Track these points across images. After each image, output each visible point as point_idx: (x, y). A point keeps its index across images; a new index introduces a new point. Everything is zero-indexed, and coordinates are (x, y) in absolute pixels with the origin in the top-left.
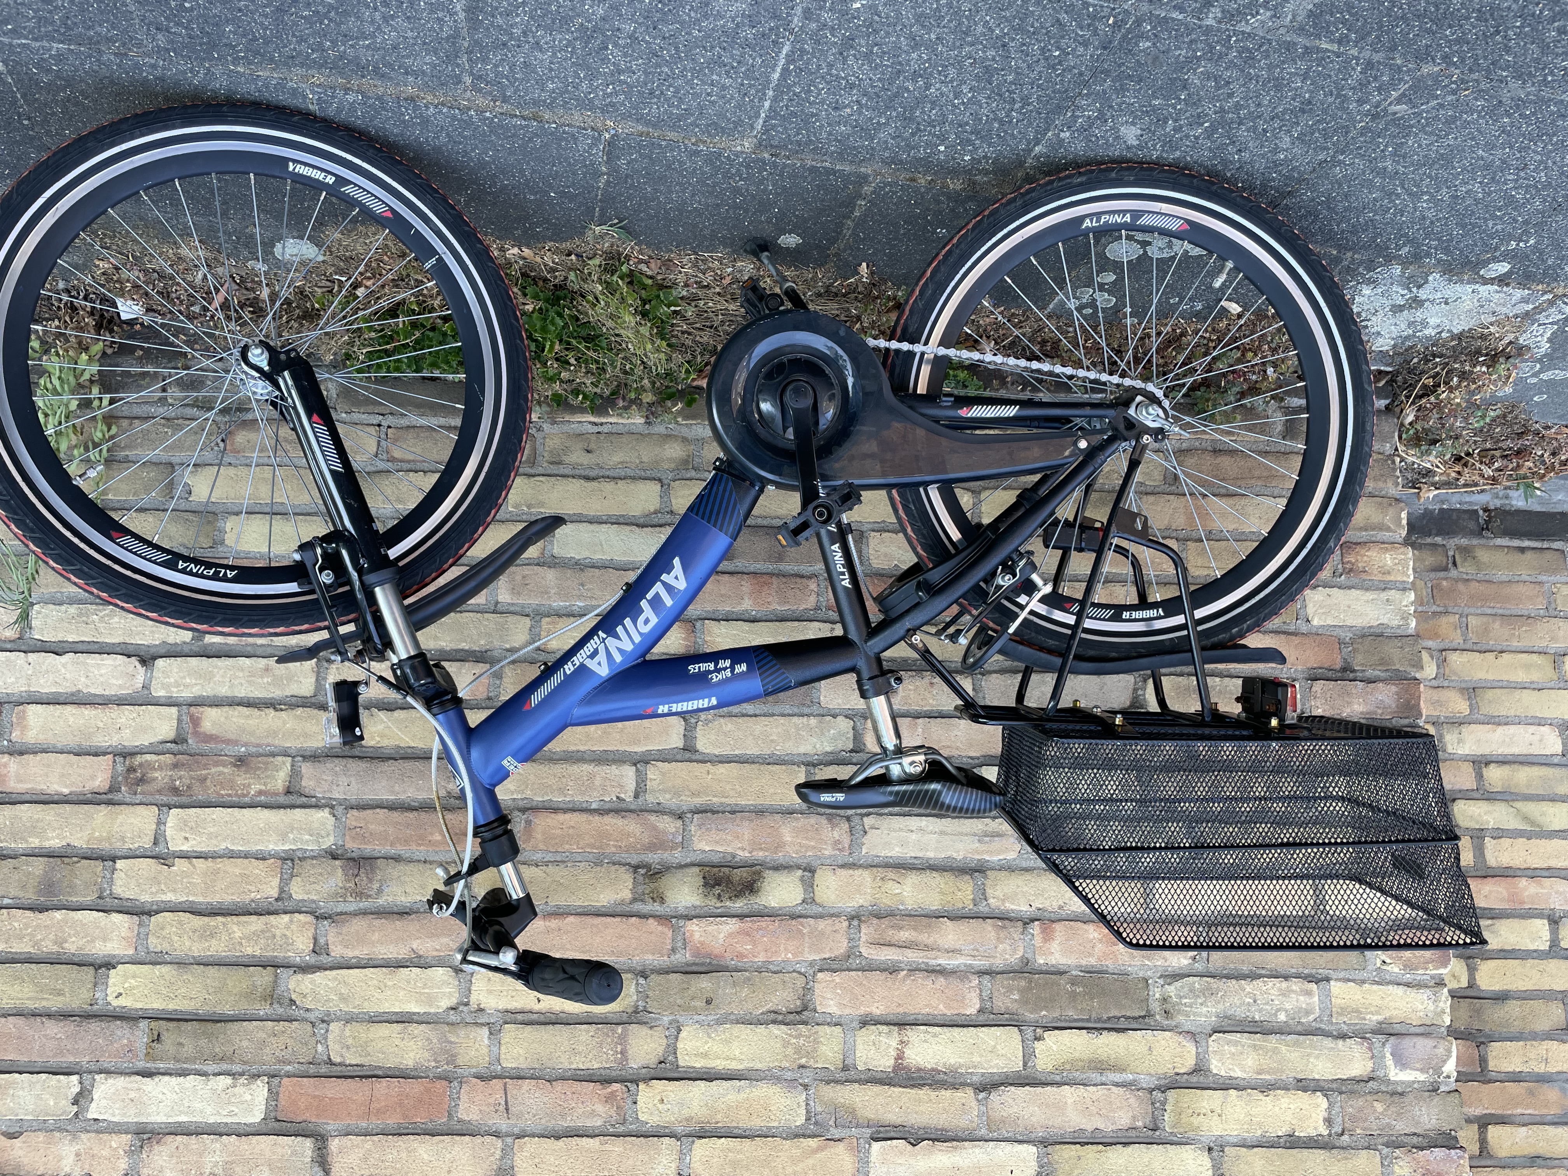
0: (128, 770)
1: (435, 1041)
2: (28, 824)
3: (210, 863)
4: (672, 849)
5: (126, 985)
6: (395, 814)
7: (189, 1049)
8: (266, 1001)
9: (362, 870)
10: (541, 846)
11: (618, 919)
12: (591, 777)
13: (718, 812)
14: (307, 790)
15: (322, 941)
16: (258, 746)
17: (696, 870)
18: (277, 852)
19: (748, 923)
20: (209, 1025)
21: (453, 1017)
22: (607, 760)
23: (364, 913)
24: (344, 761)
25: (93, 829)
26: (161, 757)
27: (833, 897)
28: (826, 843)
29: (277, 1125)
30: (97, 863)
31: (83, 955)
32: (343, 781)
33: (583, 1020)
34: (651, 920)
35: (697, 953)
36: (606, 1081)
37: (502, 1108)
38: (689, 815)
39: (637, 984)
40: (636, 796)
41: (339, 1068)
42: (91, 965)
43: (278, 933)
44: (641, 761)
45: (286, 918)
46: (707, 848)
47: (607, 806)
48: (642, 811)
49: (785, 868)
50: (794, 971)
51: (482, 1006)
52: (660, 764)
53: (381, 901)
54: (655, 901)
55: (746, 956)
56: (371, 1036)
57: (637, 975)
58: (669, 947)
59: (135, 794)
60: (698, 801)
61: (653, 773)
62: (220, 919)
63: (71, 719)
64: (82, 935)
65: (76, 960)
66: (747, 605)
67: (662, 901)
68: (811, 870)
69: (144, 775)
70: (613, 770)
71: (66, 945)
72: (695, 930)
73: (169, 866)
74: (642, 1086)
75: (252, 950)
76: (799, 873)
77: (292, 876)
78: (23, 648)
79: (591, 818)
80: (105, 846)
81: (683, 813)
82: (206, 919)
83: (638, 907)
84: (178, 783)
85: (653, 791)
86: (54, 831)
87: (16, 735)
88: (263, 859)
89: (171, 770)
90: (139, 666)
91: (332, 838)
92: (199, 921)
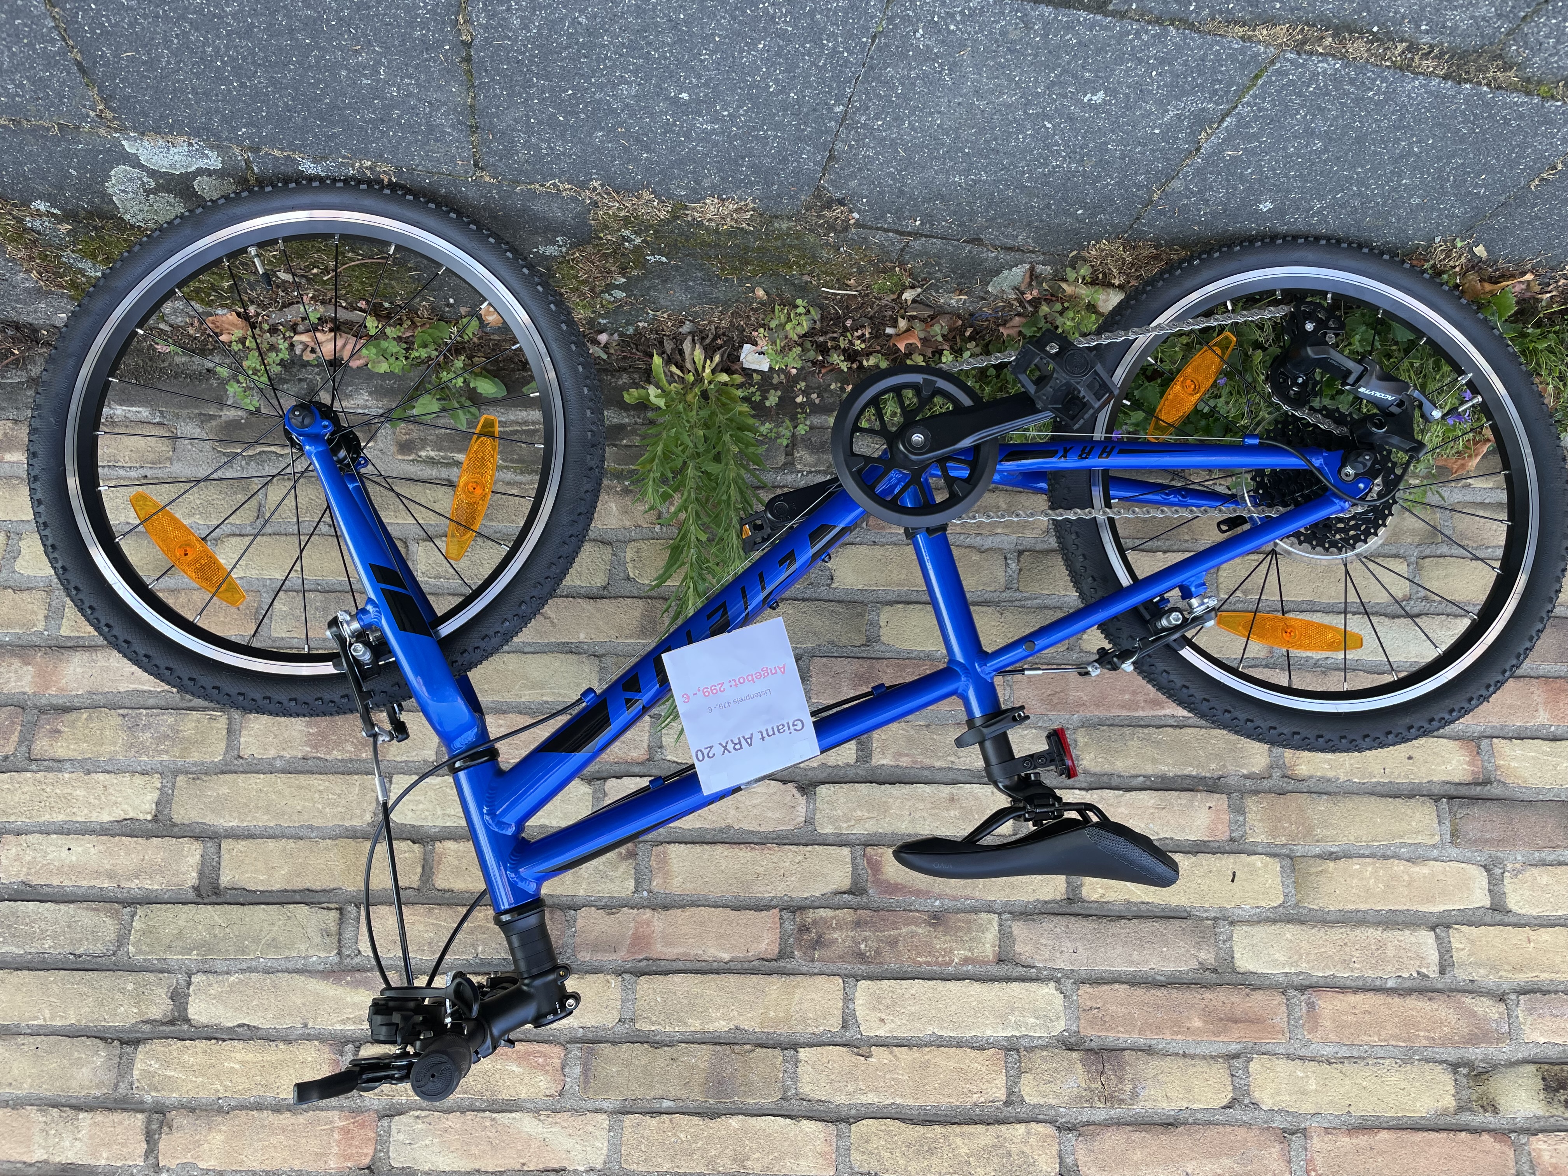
0: (800, 930)
2: (685, 1001)
3: (915, 1053)
4: (1499, 1040)
6: (1139, 992)
9: (1107, 1066)
10: (1333, 1037)
11: (1443, 1135)
12: (1381, 946)
13: (1549, 992)
14: (1023, 958)
15: (1069, 1160)
16: (955, 898)
17: (1532, 1068)
18: (997, 1040)
22: (1397, 923)
23: (1119, 1123)
24: (1064, 920)
25: (766, 1007)
26: (837, 912)
30: (777, 1052)
32: (1068, 946)
34: (1485, 1136)
38: (1513, 997)
40: (1442, 972)
43: (1012, 1147)
44: (1440, 925)
45: (1021, 1129)
46: (1542, 1040)
47: (1407, 984)
48: (1452, 991)
52: (1463, 928)
53: (1137, 1108)
54: (1485, 1110)
59: (812, 960)
60: (1523, 978)
61: (1459, 940)
62: (938, 1129)
63: (724, 863)
64: (767, 1149)
66: (1542, 718)
67: (1495, 1109)
69: (820, 936)
70: (1406, 936)
71: (748, 1164)
72: (1543, 1148)
73: (866, 1057)
77: (1021, 1073)
79: (1389, 999)
80: (783, 1029)
81: (1504, 993)
82: (921, 1129)
83: (1466, 1118)
84: (863, 946)
85: (1463, 964)
86: (718, 1009)
87: (656, 884)
88: (981, 1049)
89: (852, 929)
90: (798, 795)
91: (1063, 1023)
92: (911, 1132)
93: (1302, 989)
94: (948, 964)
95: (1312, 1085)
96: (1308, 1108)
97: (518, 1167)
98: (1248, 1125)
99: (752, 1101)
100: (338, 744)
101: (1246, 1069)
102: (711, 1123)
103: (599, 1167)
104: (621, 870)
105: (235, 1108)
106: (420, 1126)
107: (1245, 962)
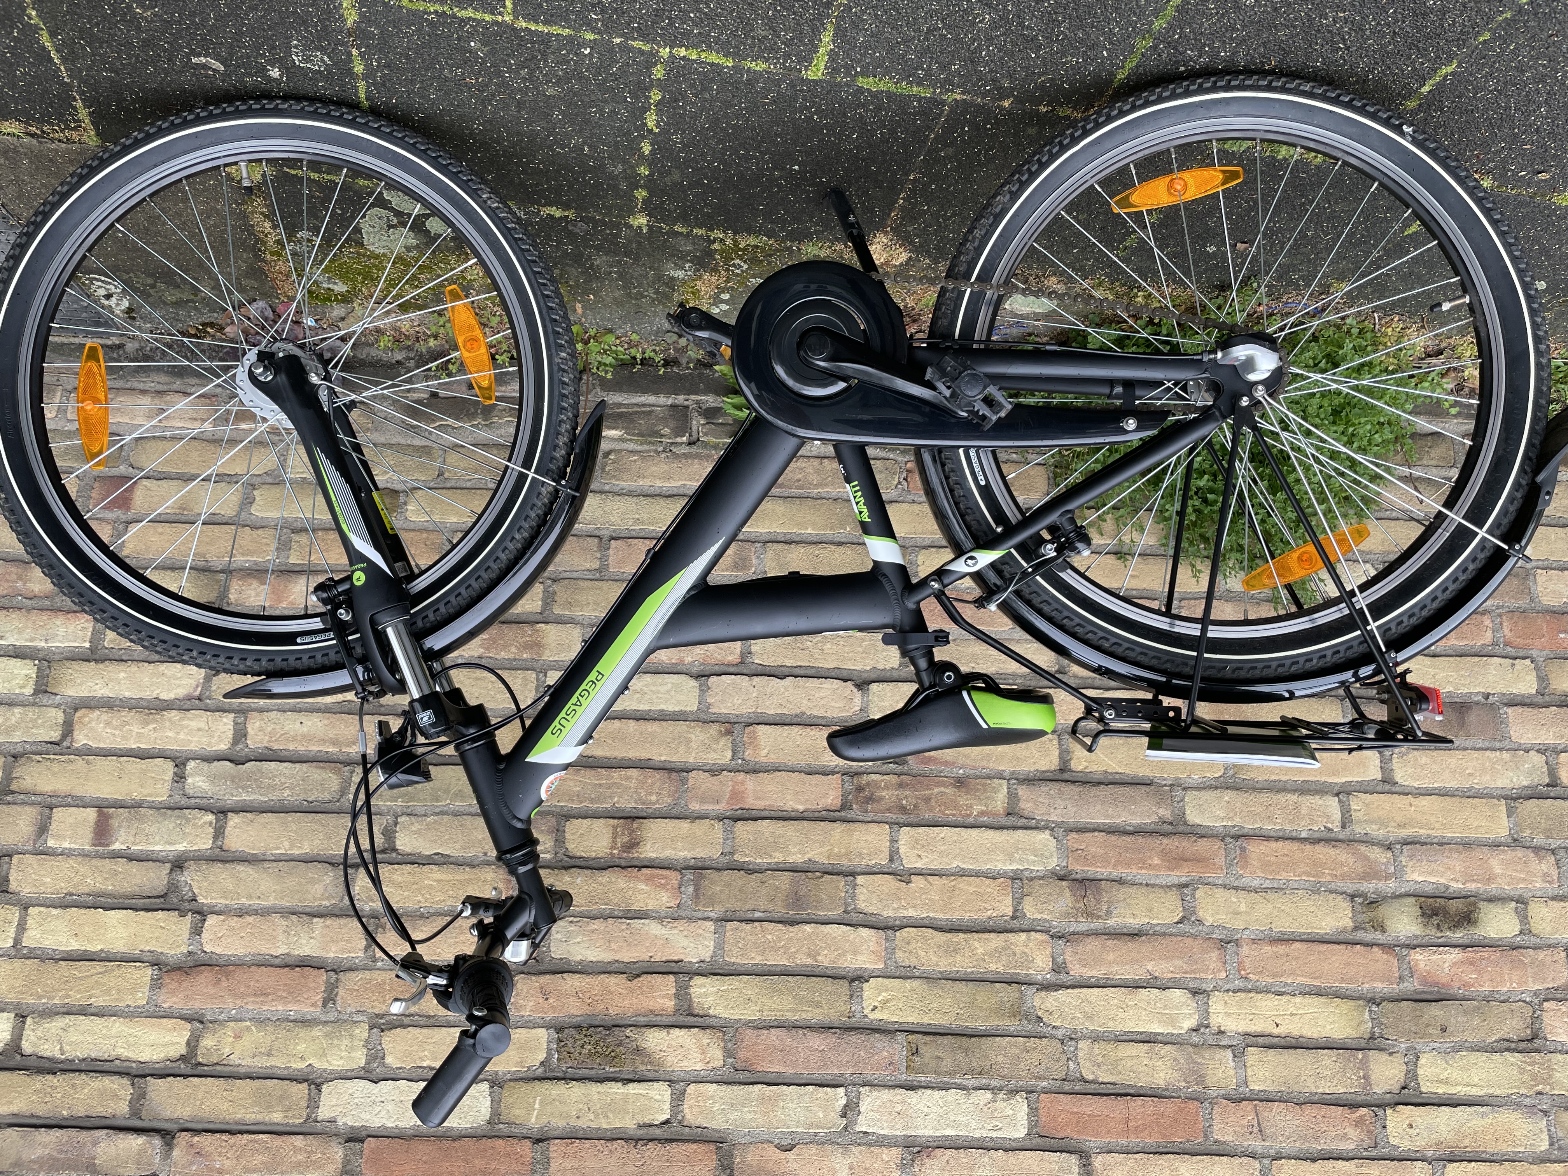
0: (857, 790)
1: (1182, 1061)
2: (771, 840)
3: (945, 881)
4: (1387, 878)
5: (880, 998)
6: (1113, 838)
7: (947, 1063)
8: (1015, 1016)
9: (1089, 892)
10: (1259, 873)
11: (1343, 947)
12: (1297, 807)
13: (1425, 844)
14: (1026, 812)
15: (1060, 960)
16: (974, 768)
17: (1412, 900)
18: (1005, 872)
19: (1470, 954)
20: (964, 1040)
21: (1195, 1038)
22: (1309, 790)
23: (1096, 934)
24: (1057, 785)
25: (832, 846)
26: (886, 778)
27: (1548, 928)
28: (1535, 876)
29: (1040, 1140)
30: (840, 878)
31: (836, 968)
32: (1060, 803)
33: (1323, 1045)
34: (1375, 949)
35: (1424, 981)
36: (1354, 1106)
37: (1255, 1129)
38: (1398, 846)
39: (1370, 1011)
40: (1343, 826)
41: (1093, 1086)
42: (843, 978)
43: (1017, 949)
44: (1343, 792)
45: (1023, 936)
46: (1420, 879)
47: (1316, 835)
48: (1351, 841)
49: (1499, 900)
50: (1520, 1000)
51: (1222, 1029)
52: (1360, 795)
53: (1111, 922)
54: (1376, 930)
55: (1472, 986)
56: (1119, 1054)
57: (1369, 1001)
58: (1397, 975)
59: (867, 812)
60: (1405, 833)
61: (1356, 803)
62: (961, 935)
63: (799, 740)
64: (833, 948)
65: (829, 972)
67: (1384, 931)
68: (1521, 903)
69: (872, 794)
70: (1317, 801)
71: (819, 958)
72: (1419, 957)
73: (907, 883)
74: (1389, 1111)
75: (995, 966)
76: (1513, 904)
77: (1023, 896)
78: (745, 671)
79: (1302, 847)
80: (844, 862)
81: (1391, 844)
82: (949, 935)
83: (1360, 935)
84: (904, 802)
85: (1359, 822)
86: (795, 846)
87: (748, 754)
88: (994, 878)
89: (897, 789)
90: (855, 690)
91: (1055, 859)
92: (941, 937)
93: (1237, 837)
94: (969, 816)
95: (1243, 907)
96: (1239, 924)
97: (647, 959)
98: (1194, 937)
99: (822, 913)
100: (505, 647)
101: (1193, 896)
102: (791, 929)
103: (708, 960)
104: (722, 743)
105: (433, 915)
106: (572, 928)
107: (1193, 817)
